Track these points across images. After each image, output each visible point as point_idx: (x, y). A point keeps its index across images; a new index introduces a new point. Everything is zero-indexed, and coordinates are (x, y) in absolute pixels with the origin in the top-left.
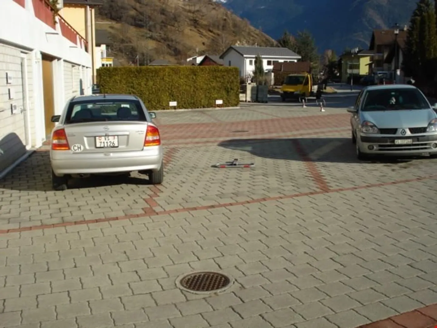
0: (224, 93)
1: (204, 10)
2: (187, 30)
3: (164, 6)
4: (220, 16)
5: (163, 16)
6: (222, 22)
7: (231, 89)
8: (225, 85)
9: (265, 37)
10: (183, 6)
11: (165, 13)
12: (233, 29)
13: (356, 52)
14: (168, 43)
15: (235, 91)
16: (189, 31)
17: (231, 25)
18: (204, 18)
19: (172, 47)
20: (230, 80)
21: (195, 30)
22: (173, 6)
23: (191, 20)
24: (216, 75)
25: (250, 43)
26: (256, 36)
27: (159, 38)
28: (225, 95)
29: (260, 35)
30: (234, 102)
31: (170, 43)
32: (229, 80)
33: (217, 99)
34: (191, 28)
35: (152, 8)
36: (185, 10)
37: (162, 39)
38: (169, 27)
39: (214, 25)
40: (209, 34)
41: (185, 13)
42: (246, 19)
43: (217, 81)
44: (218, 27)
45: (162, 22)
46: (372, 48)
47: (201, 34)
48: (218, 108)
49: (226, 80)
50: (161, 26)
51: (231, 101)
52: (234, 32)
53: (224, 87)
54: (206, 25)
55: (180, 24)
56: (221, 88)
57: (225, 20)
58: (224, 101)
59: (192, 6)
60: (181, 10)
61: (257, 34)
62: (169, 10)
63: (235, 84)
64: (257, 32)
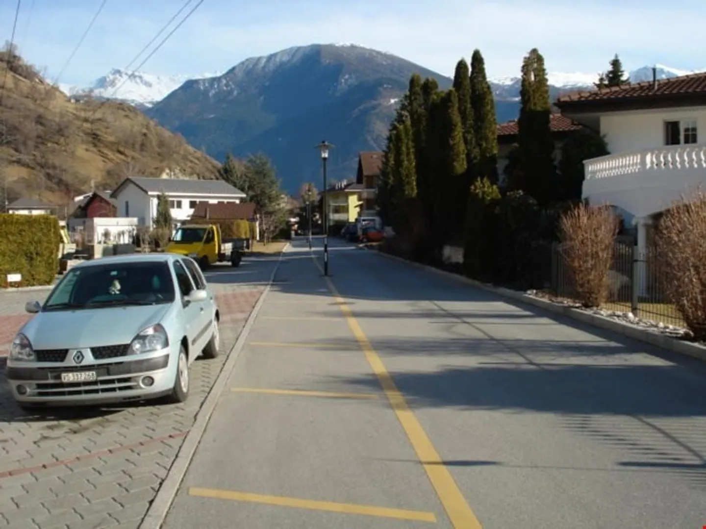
0: (24, 261)
1: (110, 118)
2: (81, 151)
3: (41, 110)
4: (136, 129)
5: (40, 127)
6: (140, 139)
7: (37, 254)
8: (25, 248)
9: (210, 163)
10: (75, 112)
11: (44, 121)
12: (157, 149)
13: (343, 186)
14: (48, 171)
15: (45, 258)
16: (85, 152)
17: (154, 143)
18: (109, 131)
19: (53, 177)
20: (36, 239)
21: (94, 149)
22: (57, 110)
23: (87, 134)
24: (6, 230)
25: (186, 172)
26: (197, 161)
27: (32, 164)
28: (26, 265)
29: (203, 160)
30: (43, 277)
31: (51, 171)
32: (33, 238)
33: (10, 272)
34: (88, 147)
35: (21, 114)
36: (77, 117)
37: (39, 164)
38: (49, 145)
39: (126, 142)
40: (117, 157)
41: (78, 123)
42: (179, 134)
43: (9, 240)
44: (133, 145)
45: (39, 137)
46: (359, 180)
47: (104, 155)
48: (10, 289)
49: (27, 240)
50: (37, 143)
51: (37, 277)
52: (159, 154)
53: (23, 250)
54: (113, 143)
55: (68, 140)
56: (17, 254)
57: (145, 135)
58: (22, 276)
59: (89, 111)
60: (71, 117)
61: (198, 159)
62: (50, 118)
63: (45, 245)
64: (199, 154)
